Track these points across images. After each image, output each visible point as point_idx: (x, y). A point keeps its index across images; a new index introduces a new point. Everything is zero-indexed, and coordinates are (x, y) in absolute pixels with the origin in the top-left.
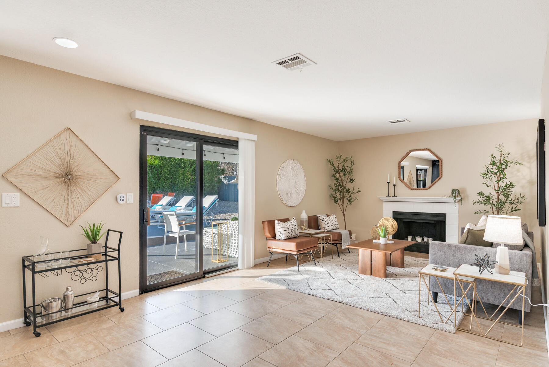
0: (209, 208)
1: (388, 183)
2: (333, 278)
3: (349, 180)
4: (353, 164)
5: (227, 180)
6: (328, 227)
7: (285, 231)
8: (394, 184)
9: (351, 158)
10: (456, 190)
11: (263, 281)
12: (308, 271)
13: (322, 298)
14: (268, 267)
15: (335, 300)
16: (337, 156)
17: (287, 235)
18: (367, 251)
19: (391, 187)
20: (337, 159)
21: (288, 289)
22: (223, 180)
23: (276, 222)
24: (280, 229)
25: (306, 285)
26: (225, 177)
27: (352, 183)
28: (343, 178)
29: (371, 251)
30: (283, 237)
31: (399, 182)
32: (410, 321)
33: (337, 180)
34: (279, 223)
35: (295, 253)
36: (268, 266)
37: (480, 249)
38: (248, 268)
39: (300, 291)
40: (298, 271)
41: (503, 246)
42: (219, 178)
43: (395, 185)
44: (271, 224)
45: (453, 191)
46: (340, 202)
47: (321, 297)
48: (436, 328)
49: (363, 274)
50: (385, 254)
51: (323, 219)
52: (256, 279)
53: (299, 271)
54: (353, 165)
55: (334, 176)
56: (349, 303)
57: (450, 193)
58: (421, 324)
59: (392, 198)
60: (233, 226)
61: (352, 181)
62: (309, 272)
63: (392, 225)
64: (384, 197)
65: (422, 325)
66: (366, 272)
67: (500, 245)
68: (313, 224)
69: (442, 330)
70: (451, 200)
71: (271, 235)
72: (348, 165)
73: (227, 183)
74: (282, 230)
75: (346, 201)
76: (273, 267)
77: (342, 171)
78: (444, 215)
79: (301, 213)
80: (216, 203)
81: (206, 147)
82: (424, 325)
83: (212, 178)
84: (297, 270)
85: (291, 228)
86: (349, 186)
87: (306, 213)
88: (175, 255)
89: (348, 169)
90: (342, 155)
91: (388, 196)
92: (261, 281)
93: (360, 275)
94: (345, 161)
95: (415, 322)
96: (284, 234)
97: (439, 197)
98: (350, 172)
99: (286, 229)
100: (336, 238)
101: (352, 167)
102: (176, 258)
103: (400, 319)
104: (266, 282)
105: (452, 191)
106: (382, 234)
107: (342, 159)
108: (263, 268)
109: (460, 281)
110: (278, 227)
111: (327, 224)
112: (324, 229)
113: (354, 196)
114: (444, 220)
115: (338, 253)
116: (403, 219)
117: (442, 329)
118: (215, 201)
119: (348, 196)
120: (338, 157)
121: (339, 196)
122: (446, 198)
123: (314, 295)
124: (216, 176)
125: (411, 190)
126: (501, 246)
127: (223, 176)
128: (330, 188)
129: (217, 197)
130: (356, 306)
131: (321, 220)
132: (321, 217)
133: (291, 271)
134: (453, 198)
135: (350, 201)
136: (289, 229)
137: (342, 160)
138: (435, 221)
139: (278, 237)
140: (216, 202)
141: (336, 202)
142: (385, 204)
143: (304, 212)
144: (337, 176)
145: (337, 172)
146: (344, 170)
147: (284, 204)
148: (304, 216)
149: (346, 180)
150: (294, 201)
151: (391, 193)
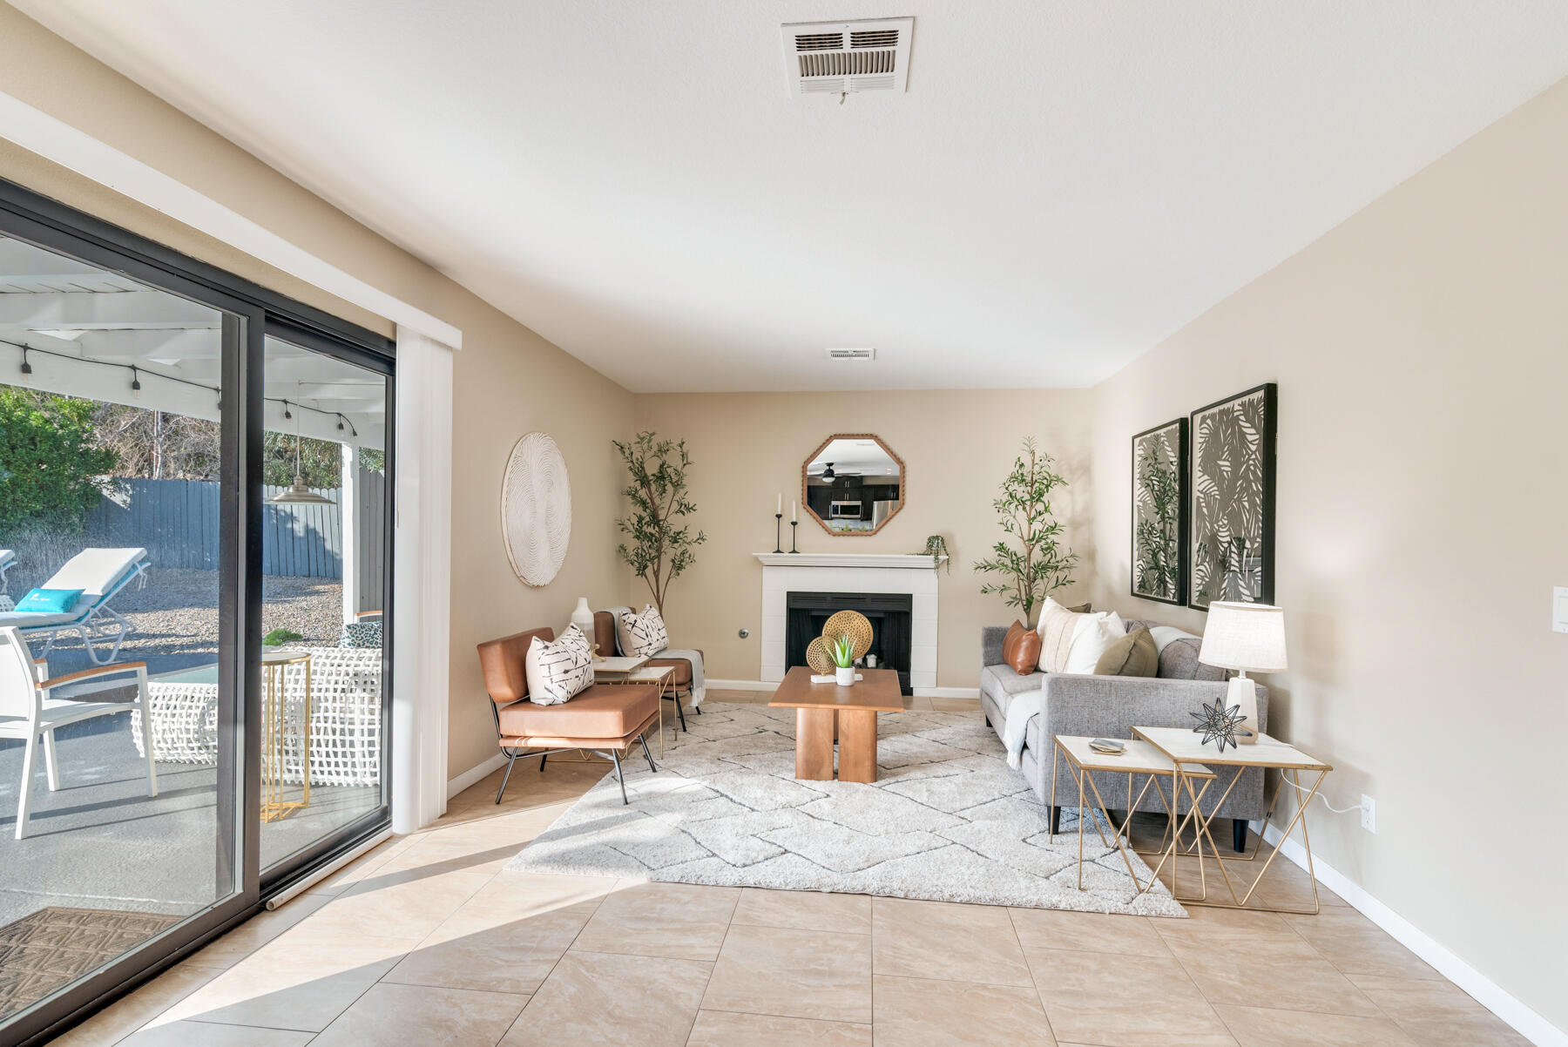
0: (103, 598)
1: (779, 516)
2: (753, 810)
3: (675, 506)
4: (685, 462)
5: (127, 490)
6: (650, 644)
7: (566, 672)
8: (794, 520)
9: (683, 443)
10: (937, 537)
11: (543, 868)
12: (650, 796)
13: (794, 890)
14: (500, 807)
15: (840, 887)
16: (639, 436)
17: (574, 685)
18: (822, 712)
19: (786, 527)
20: (638, 442)
21: (658, 881)
22: (105, 492)
23: (534, 644)
24: (544, 671)
25: (705, 855)
26: (114, 482)
27: (684, 514)
28: (659, 499)
29: (836, 713)
30: (561, 696)
31: (805, 514)
32: (1076, 909)
33: (643, 503)
34: (547, 647)
35: (620, 745)
36: (498, 803)
37: (1166, 686)
38: (431, 826)
39: (706, 881)
40: (623, 801)
41: (1242, 675)
42: (87, 484)
43: (794, 524)
44: (516, 650)
45: (931, 540)
46: (650, 569)
47: (787, 888)
48: (1144, 913)
49: (811, 779)
50: (873, 714)
51: (636, 621)
52: (507, 865)
53: (627, 803)
54: (688, 463)
55: (633, 494)
56: (887, 891)
57: (923, 545)
58: (1107, 912)
59: (786, 557)
60: (334, 669)
61: (686, 508)
62: (660, 802)
63: (858, 631)
64: (767, 556)
65: (1110, 913)
66: (818, 772)
67: (1236, 673)
68: (602, 641)
69: (1159, 916)
70: (929, 561)
71: (513, 690)
72: (674, 460)
73: (125, 502)
74: (557, 670)
75: (666, 567)
76: (519, 801)
77: (657, 478)
78: (907, 599)
79: (574, 607)
80: (138, 576)
82: (1113, 911)
83: (56, 483)
84: (619, 800)
85: (581, 662)
86: (675, 522)
87: (590, 608)
88: (13, 819)
89: (674, 475)
90: (653, 434)
91: (778, 551)
92: (533, 871)
93: (804, 782)
94: (663, 450)
95: (1091, 909)
96: (563, 684)
97: (902, 553)
98: (677, 485)
99: (569, 665)
101: (684, 471)
102: (18, 836)
103: (1050, 909)
104: (555, 872)
105: (929, 539)
107: (654, 444)
108: (485, 812)
109: (1188, 778)
110: (542, 662)
111: (647, 636)
112: (637, 651)
113: (694, 549)
114: (907, 610)
115: (683, 720)
116: (811, 610)
117: (1158, 912)
118: (134, 567)
119: (670, 552)
120: (643, 439)
121: (648, 554)
122: (916, 556)
123: (763, 885)
124: (74, 478)
125: (834, 535)
126: (1240, 676)
127: (106, 478)
128: (622, 526)
129: (141, 552)
130: (914, 895)
131: (629, 627)
132: (627, 616)
133: (598, 806)
134: (932, 557)
135: (677, 564)
136: (578, 666)
137: (655, 448)
138: (886, 612)
139: (538, 694)
140: (140, 570)
141: (642, 571)
142: (767, 573)
143: (583, 603)
144: (643, 493)
145: (644, 482)
146: (661, 477)
147: (521, 579)
148: (584, 615)
149: (666, 506)
150: (543, 569)
151: (786, 543)
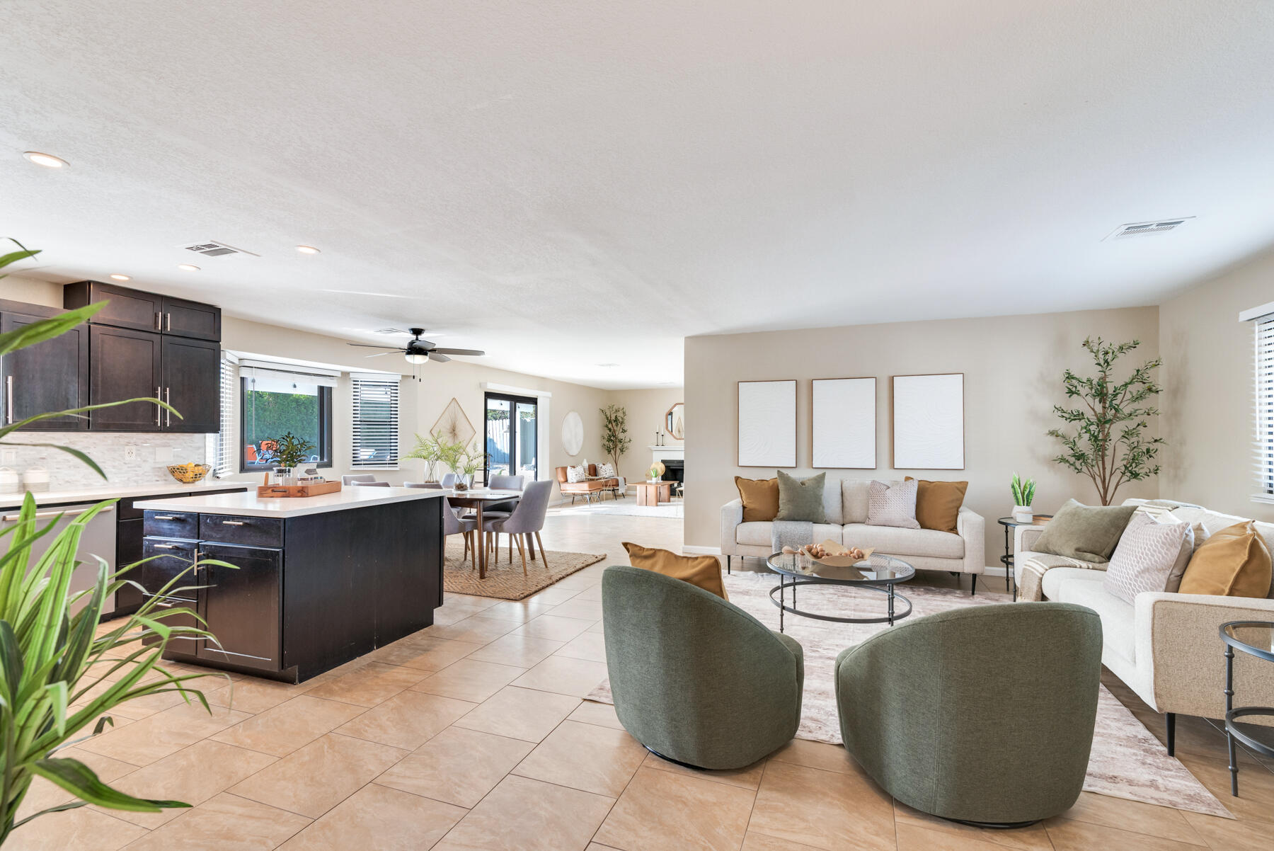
1: (657, 433)
3: (621, 430)
4: (624, 415)
6: (606, 474)
8: (663, 435)
9: (623, 408)
16: (608, 407)
17: (578, 478)
18: (643, 487)
19: (660, 437)
20: (608, 409)
23: (569, 468)
24: (571, 474)
27: (624, 433)
28: (615, 428)
29: (647, 486)
30: (575, 481)
31: (667, 433)
33: (610, 430)
34: (572, 469)
35: (588, 492)
44: (564, 469)
46: (612, 452)
49: (639, 506)
50: (655, 490)
51: (603, 467)
55: (607, 426)
59: (660, 448)
61: (624, 431)
63: (661, 468)
64: (654, 447)
66: (642, 504)
68: (592, 472)
71: (563, 479)
72: (620, 414)
74: (574, 474)
75: (618, 451)
77: (615, 421)
79: (583, 461)
81: (518, 404)
85: (581, 473)
86: (621, 436)
87: (587, 461)
89: (621, 420)
90: (614, 406)
91: (657, 446)
94: (617, 411)
96: (575, 478)
98: (622, 423)
100: (614, 484)
101: (624, 418)
106: (653, 475)
110: (570, 472)
111: (604, 471)
112: (602, 475)
113: (626, 445)
115: (616, 496)
116: (670, 466)
119: (620, 446)
121: (612, 447)
125: (677, 439)
128: (603, 438)
131: (599, 468)
132: (599, 465)
135: (622, 451)
137: (615, 410)
139: (569, 480)
141: (609, 452)
142: (654, 453)
143: (585, 460)
144: (610, 426)
145: (610, 422)
146: (616, 420)
147: (568, 453)
148: (586, 464)
149: (618, 429)
150: (574, 451)
151: (660, 443)
